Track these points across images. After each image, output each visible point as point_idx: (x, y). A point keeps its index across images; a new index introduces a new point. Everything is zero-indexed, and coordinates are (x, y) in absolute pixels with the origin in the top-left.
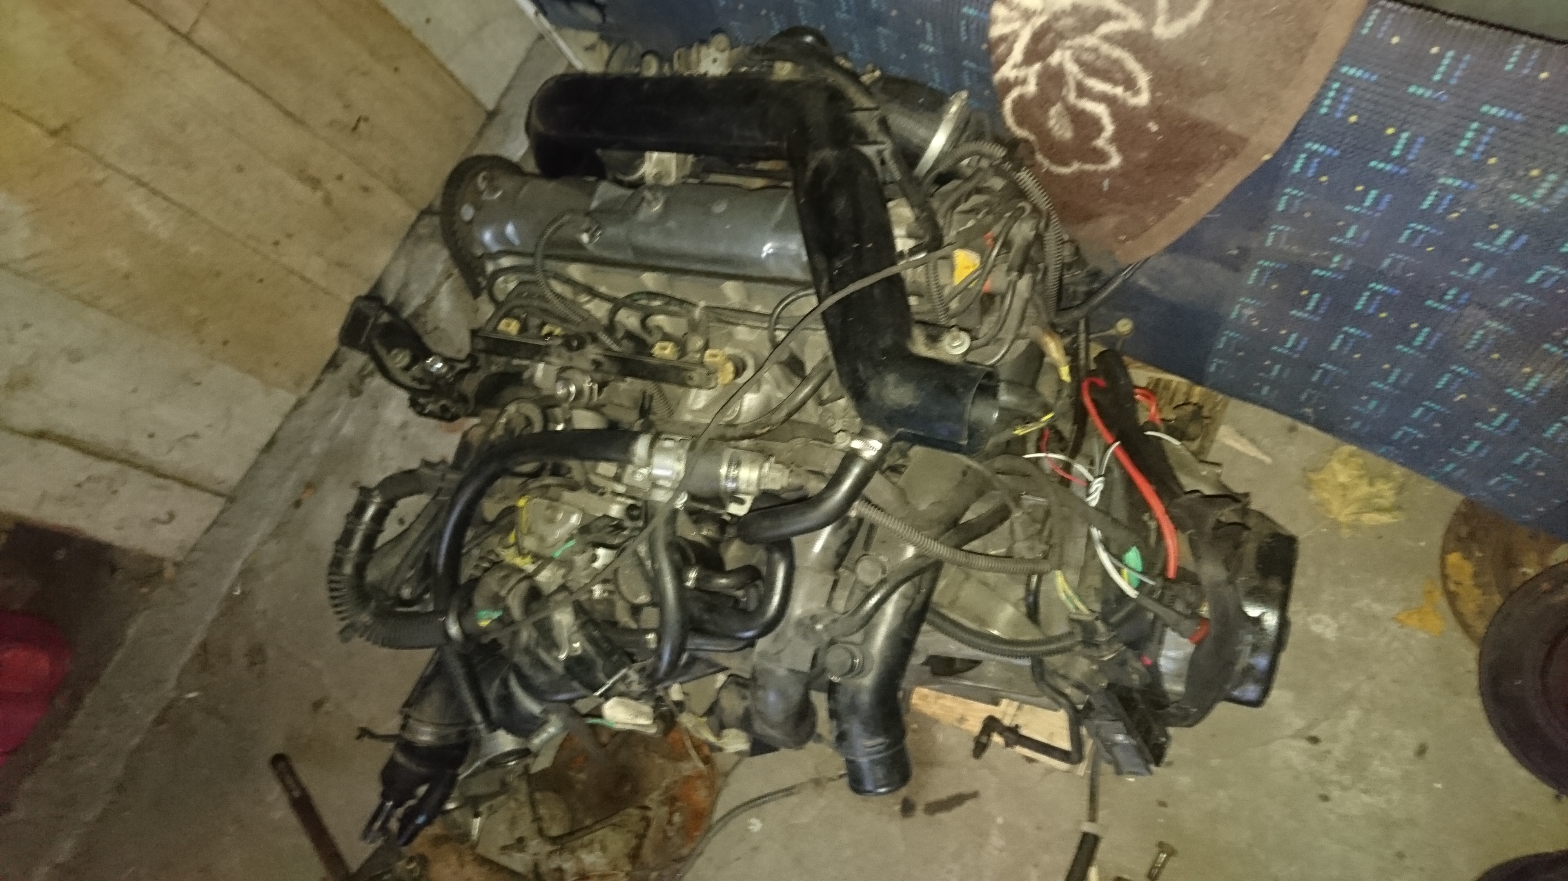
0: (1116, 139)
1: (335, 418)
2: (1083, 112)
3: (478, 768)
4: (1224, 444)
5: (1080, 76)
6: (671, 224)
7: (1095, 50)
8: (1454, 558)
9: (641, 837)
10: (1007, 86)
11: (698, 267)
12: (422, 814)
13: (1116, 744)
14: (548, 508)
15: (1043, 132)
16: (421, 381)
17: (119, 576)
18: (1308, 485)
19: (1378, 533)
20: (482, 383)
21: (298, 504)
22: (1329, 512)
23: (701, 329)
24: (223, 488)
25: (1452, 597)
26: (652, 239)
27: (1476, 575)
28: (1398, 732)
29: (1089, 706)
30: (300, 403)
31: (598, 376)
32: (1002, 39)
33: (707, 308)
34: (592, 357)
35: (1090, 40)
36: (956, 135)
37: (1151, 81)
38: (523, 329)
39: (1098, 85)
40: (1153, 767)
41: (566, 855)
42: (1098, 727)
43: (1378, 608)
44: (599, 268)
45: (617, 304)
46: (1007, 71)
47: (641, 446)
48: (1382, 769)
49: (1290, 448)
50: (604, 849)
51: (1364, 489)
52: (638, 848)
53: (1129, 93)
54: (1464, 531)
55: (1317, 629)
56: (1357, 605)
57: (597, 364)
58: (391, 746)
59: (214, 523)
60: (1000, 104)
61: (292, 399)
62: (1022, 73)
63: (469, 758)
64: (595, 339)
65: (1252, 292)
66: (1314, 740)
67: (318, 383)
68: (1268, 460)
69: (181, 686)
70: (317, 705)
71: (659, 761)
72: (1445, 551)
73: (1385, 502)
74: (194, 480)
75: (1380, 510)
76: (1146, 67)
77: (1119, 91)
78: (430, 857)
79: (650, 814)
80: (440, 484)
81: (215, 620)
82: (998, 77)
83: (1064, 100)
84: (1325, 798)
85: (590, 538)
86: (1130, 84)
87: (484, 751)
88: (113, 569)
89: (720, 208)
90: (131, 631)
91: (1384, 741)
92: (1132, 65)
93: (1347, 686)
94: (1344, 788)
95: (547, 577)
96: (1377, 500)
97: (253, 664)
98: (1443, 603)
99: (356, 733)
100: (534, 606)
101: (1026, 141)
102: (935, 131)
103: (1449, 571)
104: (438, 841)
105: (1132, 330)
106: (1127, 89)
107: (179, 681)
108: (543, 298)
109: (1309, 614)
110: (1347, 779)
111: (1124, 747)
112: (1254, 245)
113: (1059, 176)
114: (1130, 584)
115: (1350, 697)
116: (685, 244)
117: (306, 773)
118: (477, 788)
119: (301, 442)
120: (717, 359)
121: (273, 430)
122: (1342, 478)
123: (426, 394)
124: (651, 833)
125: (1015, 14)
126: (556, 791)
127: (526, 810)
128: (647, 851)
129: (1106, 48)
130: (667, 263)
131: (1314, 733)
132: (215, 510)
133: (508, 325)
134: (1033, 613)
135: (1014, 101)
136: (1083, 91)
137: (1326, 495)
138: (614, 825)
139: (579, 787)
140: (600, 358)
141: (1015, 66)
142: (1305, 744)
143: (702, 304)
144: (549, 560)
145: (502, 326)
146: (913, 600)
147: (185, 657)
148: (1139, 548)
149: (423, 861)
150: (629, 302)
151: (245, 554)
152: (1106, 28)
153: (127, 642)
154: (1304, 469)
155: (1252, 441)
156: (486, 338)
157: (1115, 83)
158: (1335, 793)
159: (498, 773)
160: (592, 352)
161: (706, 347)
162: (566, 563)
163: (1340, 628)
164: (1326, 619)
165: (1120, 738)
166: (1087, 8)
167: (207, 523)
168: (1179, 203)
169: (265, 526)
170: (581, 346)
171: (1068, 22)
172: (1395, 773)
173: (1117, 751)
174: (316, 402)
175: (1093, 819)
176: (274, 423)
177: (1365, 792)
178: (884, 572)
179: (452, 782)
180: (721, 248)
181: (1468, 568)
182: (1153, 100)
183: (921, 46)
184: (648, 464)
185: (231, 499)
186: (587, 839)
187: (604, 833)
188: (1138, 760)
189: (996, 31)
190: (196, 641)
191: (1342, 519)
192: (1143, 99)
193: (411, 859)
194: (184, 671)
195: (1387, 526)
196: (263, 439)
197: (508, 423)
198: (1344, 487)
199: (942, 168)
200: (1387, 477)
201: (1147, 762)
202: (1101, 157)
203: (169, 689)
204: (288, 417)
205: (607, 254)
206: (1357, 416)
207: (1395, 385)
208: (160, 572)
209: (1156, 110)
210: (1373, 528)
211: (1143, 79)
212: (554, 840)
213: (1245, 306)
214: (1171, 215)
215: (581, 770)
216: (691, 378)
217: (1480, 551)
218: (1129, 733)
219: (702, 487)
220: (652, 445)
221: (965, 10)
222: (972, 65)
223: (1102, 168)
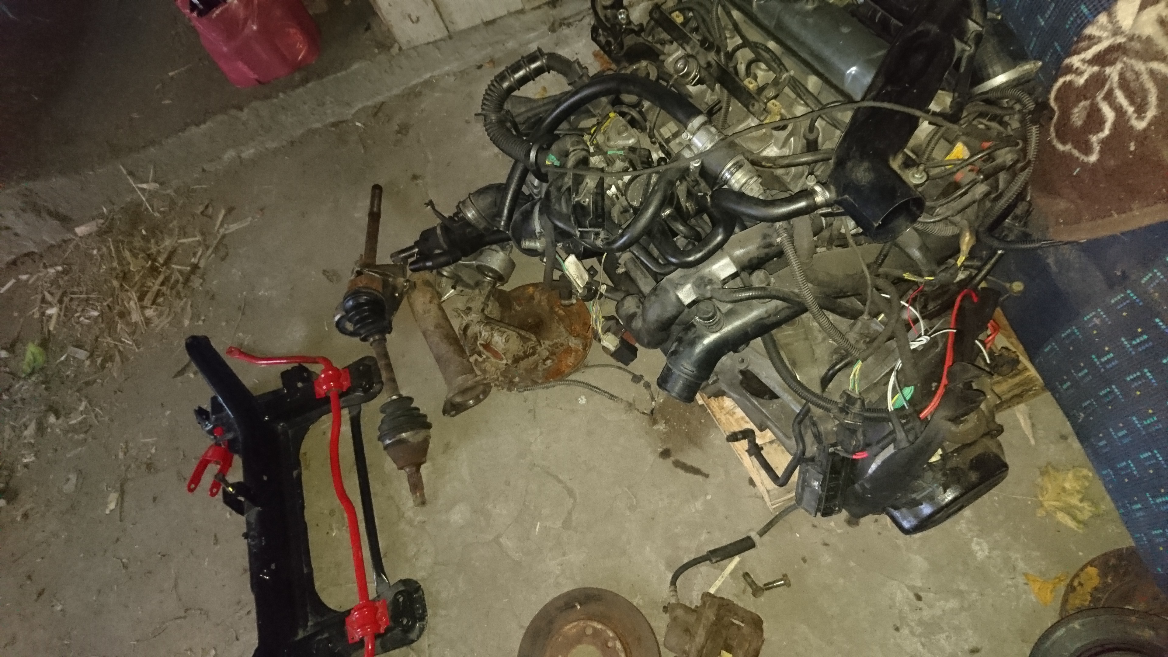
0: (1104, 142)
1: (532, 35)
2: (1099, 110)
3: (472, 265)
4: (1015, 415)
5: (1115, 85)
6: (810, 21)
7: (1138, 74)
8: (1092, 571)
9: (526, 356)
10: (1070, 69)
11: (805, 55)
12: (431, 261)
13: (810, 486)
14: (624, 126)
15: (1066, 114)
16: (608, 19)
17: (368, 34)
18: (1044, 473)
19: (1059, 528)
20: (636, 44)
21: (480, 67)
22: (1043, 496)
23: (780, 87)
24: (451, 29)
25: (1071, 589)
26: (793, 24)
27: (1096, 589)
28: (970, 632)
29: (812, 459)
30: (522, 11)
31: (704, 73)
32: (1090, 38)
33: (792, 78)
34: (710, 59)
35: (1140, 66)
36: (1015, 83)
37: (1155, 117)
38: (684, 24)
39: (1120, 97)
40: (819, 514)
41: (488, 328)
42: (807, 470)
43: (1021, 565)
44: (749, 22)
45: (746, 43)
46: (1075, 61)
47: (697, 121)
48: (943, 641)
49: (1052, 446)
50: (507, 341)
51: (1075, 501)
52: (522, 359)
53: (1135, 115)
54: (1113, 561)
55: (975, 547)
56: (1011, 554)
57: (709, 64)
58: (439, 221)
59: (435, 43)
60: (1055, 80)
61: (520, 7)
62: (1083, 68)
63: (469, 258)
64: (718, 52)
65: (1109, 310)
66: (919, 598)
67: (539, 7)
68: (1033, 442)
69: (356, 116)
70: (415, 177)
71: (563, 329)
72: (1091, 563)
73: (1080, 516)
74: (441, 10)
75: (1074, 518)
76: (1159, 106)
77: (1131, 110)
78: (418, 286)
79: (539, 348)
80: (577, 80)
81: (397, 96)
82: (1067, 61)
83: (1094, 97)
84: (897, 629)
85: (632, 156)
86: (1141, 110)
87: (482, 258)
88: (368, 28)
89: (845, 30)
90: (355, 66)
91: (958, 630)
92: (1153, 99)
93: (963, 587)
94: (912, 633)
95: (596, 161)
96: (1077, 512)
97: (398, 132)
98: (1062, 588)
99: (427, 202)
100: (581, 166)
101: (1052, 111)
102: (1004, 72)
103: (1083, 575)
104: (427, 283)
105: (1019, 292)
106: (1135, 111)
107: (357, 113)
108: (709, 12)
109: (978, 536)
110: (919, 630)
111: (813, 491)
112: (1133, 277)
113: (1053, 147)
114: (893, 405)
115: (960, 594)
116: (808, 37)
117: (386, 206)
118: (465, 275)
119: (506, 34)
120: (775, 108)
121: (498, 15)
122: (1067, 485)
123: (605, 29)
124: (532, 359)
125: (1110, 27)
126: (501, 305)
127: (482, 299)
128: (523, 364)
129: (1145, 77)
130: (790, 43)
131: (922, 594)
132: (439, 36)
133: (678, 16)
134: (825, 381)
135: (1065, 82)
136: (1109, 97)
137: (1049, 486)
138: (519, 334)
139: (513, 312)
140: (713, 63)
141: (1083, 61)
142: (911, 596)
143: (792, 73)
144: (605, 154)
145: (674, 15)
146: (769, 316)
147: (369, 103)
148: (915, 389)
149: (413, 286)
150: (754, 46)
151: (436, 73)
152: (1156, 65)
153: (349, 71)
154: (1049, 464)
155: (1033, 425)
156: (662, 13)
157: (1132, 102)
158: (905, 631)
159: (480, 277)
160: (712, 57)
161: (775, 97)
162: (610, 162)
163: (989, 557)
164: (986, 546)
165: (816, 484)
166: (1156, 45)
167: (432, 39)
168: (1111, 215)
169: (454, 66)
170: (709, 49)
171: (1136, 45)
172: (949, 649)
173: (807, 490)
174: (530, 18)
175: (762, 533)
176: (503, 12)
177: (923, 644)
178: (768, 284)
179: (455, 261)
180: (827, 52)
181: (1096, 581)
182: (1145, 130)
183: (1039, 17)
184: (694, 134)
185: (450, 37)
186: (503, 329)
187: (513, 334)
188: (814, 504)
189: (1090, 30)
190: (380, 99)
191: (1046, 504)
192: (1140, 125)
193: (407, 281)
194: (364, 109)
195: (1068, 528)
196: (490, 17)
197: (637, 69)
198: (1064, 489)
199: (990, 96)
200: (1094, 503)
201: (818, 510)
202: (1087, 150)
203: (349, 113)
204: (510, 14)
205: (760, 16)
206: (1108, 436)
207: (1145, 427)
208: (390, 48)
209: (1143, 137)
210: (1059, 523)
211: (1151, 113)
212: (487, 317)
213: (1097, 316)
214: (1100, 221)
215: (520, 305)
216: (753, 105)
217: (1112, 579)
218: (822, 486)
219: (712, 165)
220: (704, 124)
221: (1083, 7)
222: (1059, 48)
223: (1082, 157)
